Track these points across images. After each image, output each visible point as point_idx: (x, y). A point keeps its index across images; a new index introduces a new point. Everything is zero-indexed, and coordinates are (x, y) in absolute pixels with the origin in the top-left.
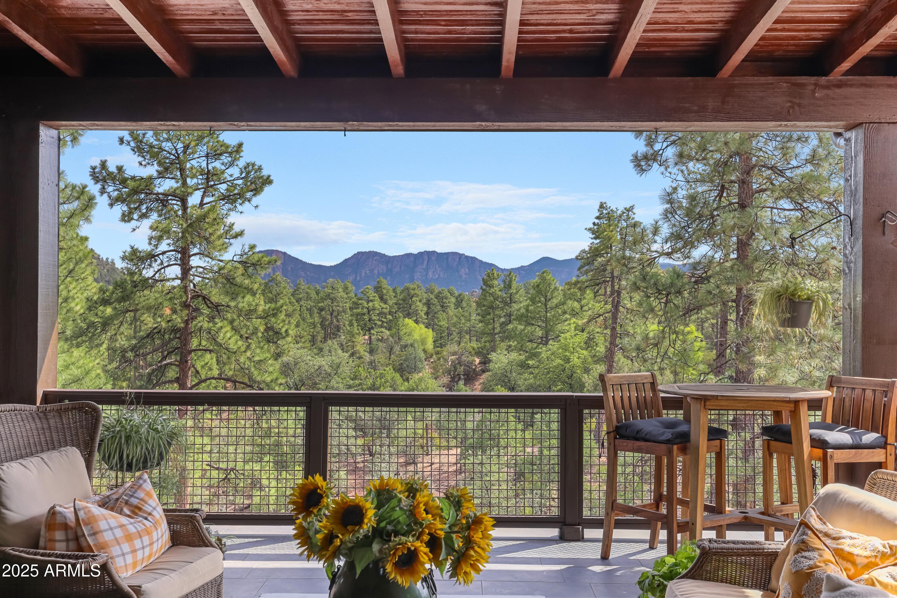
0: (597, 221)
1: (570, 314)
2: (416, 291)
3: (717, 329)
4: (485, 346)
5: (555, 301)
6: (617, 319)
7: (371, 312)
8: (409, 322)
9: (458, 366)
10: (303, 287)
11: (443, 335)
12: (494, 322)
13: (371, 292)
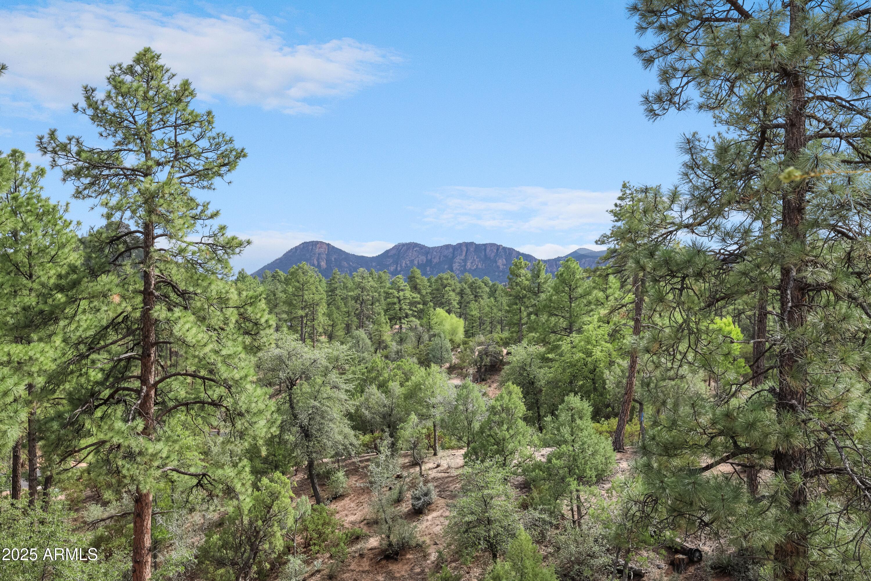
0: (619, 202)
1: (595, 305)
2: (449, 281)
3: (755, 321)
4: (512, 336)
5: (580, 290)
6: (641, 310)
7: (402, 302)
8: (441, 311)
9: (484, 357)
10: (338, 277)
11: (475, 325)
12: (520, 312)
13: (402, 281)
